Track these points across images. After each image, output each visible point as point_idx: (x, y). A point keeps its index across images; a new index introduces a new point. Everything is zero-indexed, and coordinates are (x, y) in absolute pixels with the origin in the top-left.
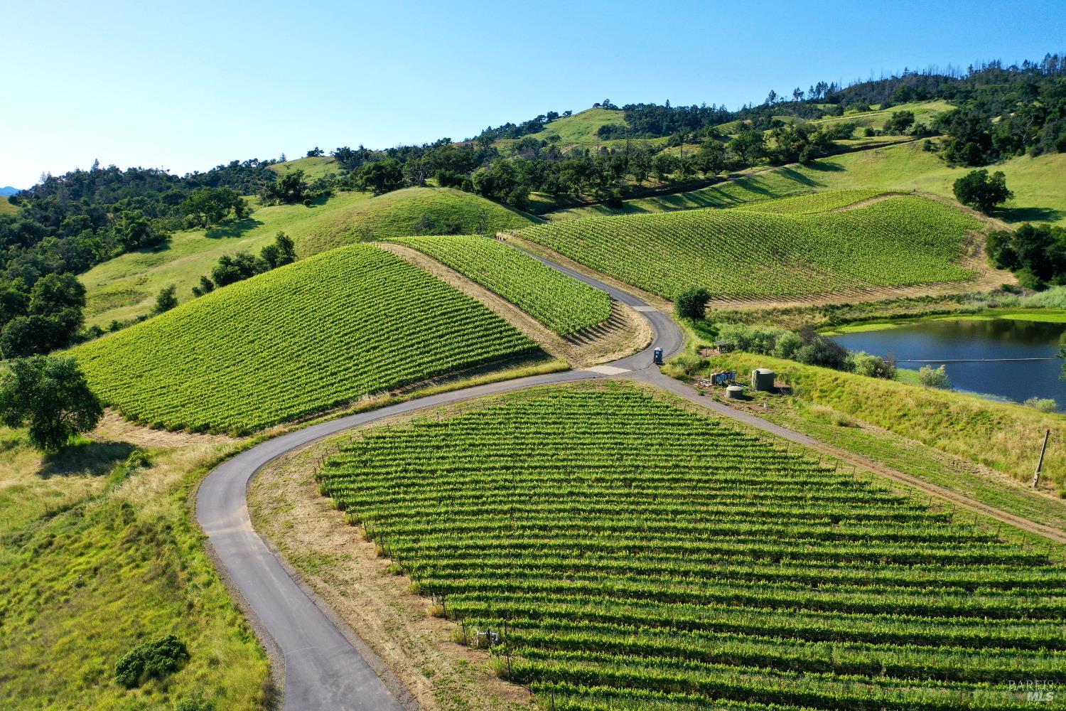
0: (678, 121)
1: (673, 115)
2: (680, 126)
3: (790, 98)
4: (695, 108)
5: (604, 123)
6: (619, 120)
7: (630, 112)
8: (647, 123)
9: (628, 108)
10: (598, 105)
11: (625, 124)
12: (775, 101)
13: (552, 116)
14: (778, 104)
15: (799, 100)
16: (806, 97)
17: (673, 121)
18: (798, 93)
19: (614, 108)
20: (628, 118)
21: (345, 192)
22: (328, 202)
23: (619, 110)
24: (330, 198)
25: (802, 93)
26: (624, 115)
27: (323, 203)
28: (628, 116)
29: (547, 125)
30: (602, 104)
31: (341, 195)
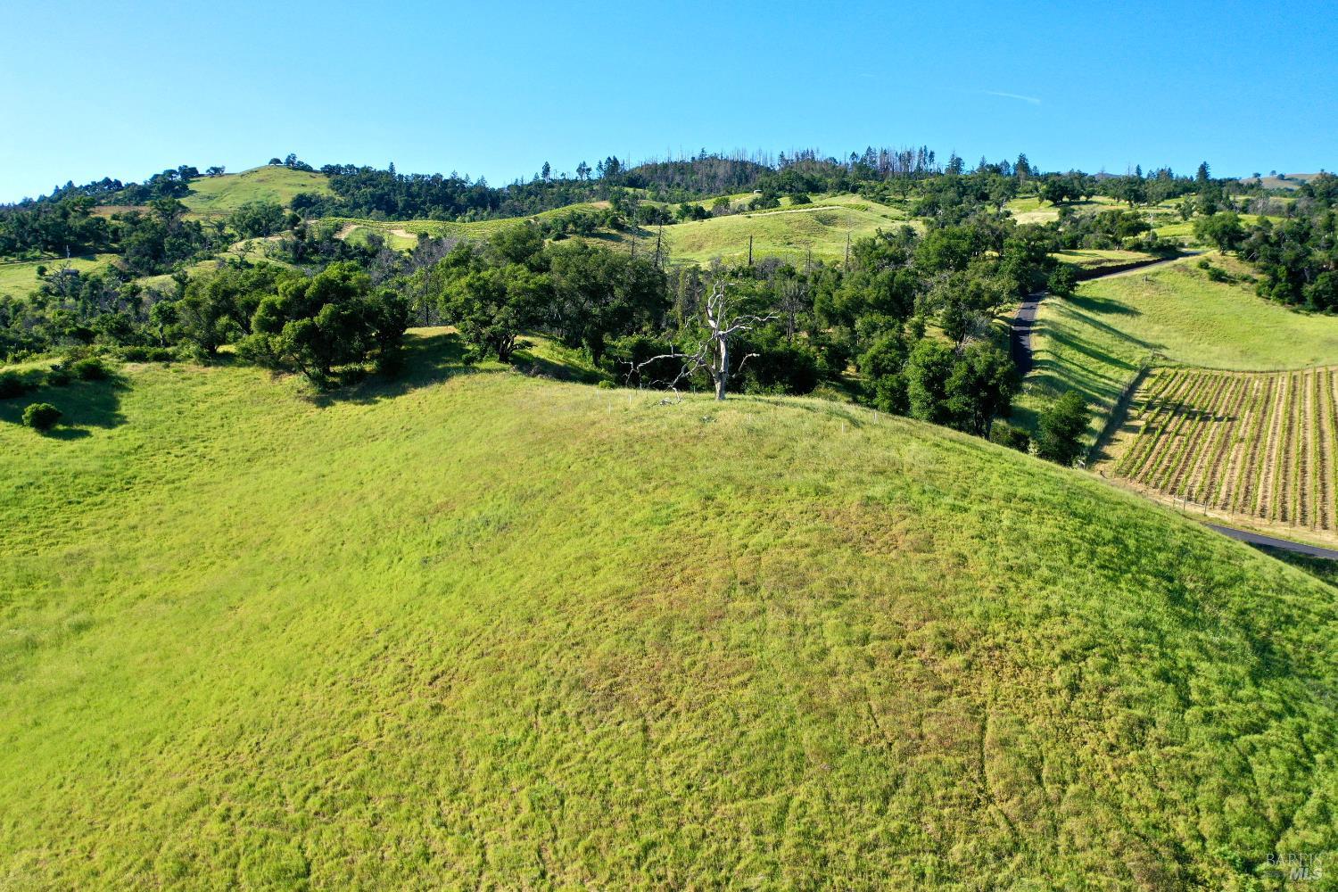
0: (419, 195)
1: (409, 186)
2: (424, 203)
3: (573, 175)
4: (437, 178)
5: (308, 191)
6: (322, 189)
7: (333, 177)
8: (372, 195)
9: (329, 171)
10: (277, 161)
11: (332, 193)
12: (552, 176)
13: (190, 173)
14: (561, 183)
15: (585, 178)
16: (595, 175)
17: (410, 194)
18: (582, 169)
19: (307, 169)
20: (338, 185)
21: (153, 364)
22: (123, 411)
23: (316, 172)
24: (117, 393)
25: (589, 170)
26: (326, 180)
27: (108, 417)
28: (336, 182)
29: (191, 187)
30: (283, 160)
31: (147, 377)
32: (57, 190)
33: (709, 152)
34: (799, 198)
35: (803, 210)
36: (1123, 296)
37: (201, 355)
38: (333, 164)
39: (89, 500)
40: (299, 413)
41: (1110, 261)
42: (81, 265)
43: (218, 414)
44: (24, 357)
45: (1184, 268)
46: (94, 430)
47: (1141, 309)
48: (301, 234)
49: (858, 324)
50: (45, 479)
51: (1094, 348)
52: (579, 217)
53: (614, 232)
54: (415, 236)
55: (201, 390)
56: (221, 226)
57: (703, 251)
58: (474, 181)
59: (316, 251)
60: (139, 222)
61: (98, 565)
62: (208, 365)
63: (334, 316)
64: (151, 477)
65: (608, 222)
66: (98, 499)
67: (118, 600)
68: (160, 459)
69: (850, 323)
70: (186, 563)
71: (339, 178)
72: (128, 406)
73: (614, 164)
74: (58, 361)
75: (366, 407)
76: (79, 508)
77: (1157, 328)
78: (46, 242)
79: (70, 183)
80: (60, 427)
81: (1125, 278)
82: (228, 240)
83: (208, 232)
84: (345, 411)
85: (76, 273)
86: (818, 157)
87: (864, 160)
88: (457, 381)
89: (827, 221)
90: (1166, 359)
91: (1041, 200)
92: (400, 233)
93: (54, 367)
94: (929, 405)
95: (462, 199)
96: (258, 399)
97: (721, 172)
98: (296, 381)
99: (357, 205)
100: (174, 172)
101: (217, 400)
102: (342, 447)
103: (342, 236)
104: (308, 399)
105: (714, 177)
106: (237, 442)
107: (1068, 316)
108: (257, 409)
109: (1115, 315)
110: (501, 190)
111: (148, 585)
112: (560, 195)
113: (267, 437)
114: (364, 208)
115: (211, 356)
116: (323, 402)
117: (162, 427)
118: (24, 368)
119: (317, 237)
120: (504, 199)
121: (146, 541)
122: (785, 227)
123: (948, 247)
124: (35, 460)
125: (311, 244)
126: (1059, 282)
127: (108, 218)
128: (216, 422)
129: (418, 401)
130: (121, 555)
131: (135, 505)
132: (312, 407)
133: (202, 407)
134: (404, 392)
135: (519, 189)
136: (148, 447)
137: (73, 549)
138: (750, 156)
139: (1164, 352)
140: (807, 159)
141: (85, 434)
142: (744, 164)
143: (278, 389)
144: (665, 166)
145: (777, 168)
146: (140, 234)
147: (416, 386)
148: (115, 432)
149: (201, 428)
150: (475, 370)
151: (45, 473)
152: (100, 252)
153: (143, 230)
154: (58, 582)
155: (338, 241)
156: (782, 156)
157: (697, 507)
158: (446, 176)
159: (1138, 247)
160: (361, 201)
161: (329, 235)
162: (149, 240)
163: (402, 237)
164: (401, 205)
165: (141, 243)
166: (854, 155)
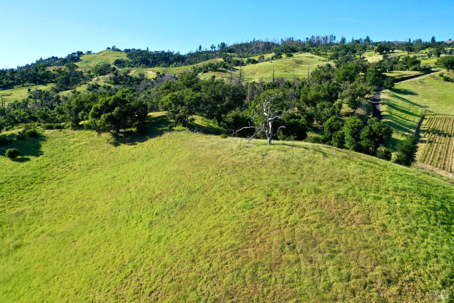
0: (157, 58)
1: (154, 55)
2: (159, 61)
3: (210, 49)
4: (163, 52)
5: (119, 58)
6: (124, 57)
7: (128, 53)
8: (141, 59)
9: (127, 51)
10: (109, 48)
11: (128, 59)
12: (202, 50)
13: (80, 53)
14: (205, 52)
15: (214, 50)
16: (217, 49)
17: (154, 58)
18: (212, 47)
19: (119, 50)
20: (130, 56)
21: (55, 130)
22: (43, 149)
23: (122, 51)
24: (41, 143)
25: (215, 47)
26: (125, 54)
27: (37, 152)
28: (129, 55)
29: (81, 58)
30: (111, 48)
31: (53, 135)
32: (37, 61)
33: (256, 40)
34: (289, 55)
35: (291, 59)
36: (412, 88)
37: (73, 126)
38: (128, 49)
39: (27, 188)
40: (108, 149)
41: (406, 75)
42: (42, 88)
43: (78, 150)
44: (10, 128)
45: (434, 77)
46: (32, 158)
47: (418, 93)
48: (116, 74)
49: (318, 106)
50: (11, 179)
51: (403, 109)
52: (212, 65)
53: (224, 69)
54: (155, 73)
55: (72, 140)
56: (89, 72)
57: (256, 75)
58: (176, 52)
59: (121, 80)
60: (62, 72)
61: (28, 217)
62: (75, 130)
63: (120, 112)
64: (51, 177)
65: (222, 66)
66: (30, 188)
67: (33, 234)
68: (55, 169)
69: (315, 105)
70: (60, 217)
71: (130, 53)
72: (45, 147)
73: (223, 45)
74: (21, 130)
75: (133, 146)
76: (23, 191)
77: (426, 100)
78: (31, 80)
79: (41, 58)
80: (19, 157)
81: (412, 81)
82: (92, 77)
83: (85, 74)
84: (124, 147)
85: (41, 91)
86: (295, 40)
87: (311, 40)
88: (167, 135)
89: (299, 63)
90: (430, 112)
91: (376, 52)
92: (150, 72)
93: (19, 133)
94: (353, 143)
95: (172, 59)
96: (93, 143)
97: (261, 46)
98: (106, 136)
99: (136, 63)
100: (75, 53)
101: (78, 144)
102: (123, 164)
103: (130, 74)
104: (111, 143)
105: (258, 48)
106: (84, 162)
107: (393, 97)
108: (92, 148)
109: (409, 95)
110: (185, 55)
111: (45, 227)
112: (205, 56)
113: (96, 159)
114: (139, 64)
115: (77, 126)
116: (116, 144)
117: (57, 156)
118: (9, 133)
119: (122, 75)
120: (186, 58)
121: (46, 206)
122: (284, 65)
123: (347, 72)
124: (9, 172)
125: (120, 77)
126: (388, 84)
127: (51, 71)
128: (77, 153)
129: (152, 144)
130: (37, 212)
131: (44, 189)
132: (112, 146)
133: (72, 147)
134: (146, 140)
135: (191, 55)
136: (51, 165)
137: (19, 210)
138: (270, 40)
139: (429, 109)
140: (291, 40)
141: (28, 160)
142: (269, 43)
143: (100, 139)
144: (241, 45)
145: (280, 44)
146: (62, 76)
147: (151, 137)
148: (40, 158)
149: (71, 156)
150: (173, 130)
151: (12, 177)
152: (49, 83)
153: (63, 75)
154: (12, 226)
155: (129, 76)
156: (282, 40)
157: (264, 200)
158: (166, 51)
159: (415, 70)
160: (137, 61)
161: (126, 74)
162: (65, 78)
163: (151, 74)
164: (151, 62)
165: (62, 79)
166: (307, 38)
